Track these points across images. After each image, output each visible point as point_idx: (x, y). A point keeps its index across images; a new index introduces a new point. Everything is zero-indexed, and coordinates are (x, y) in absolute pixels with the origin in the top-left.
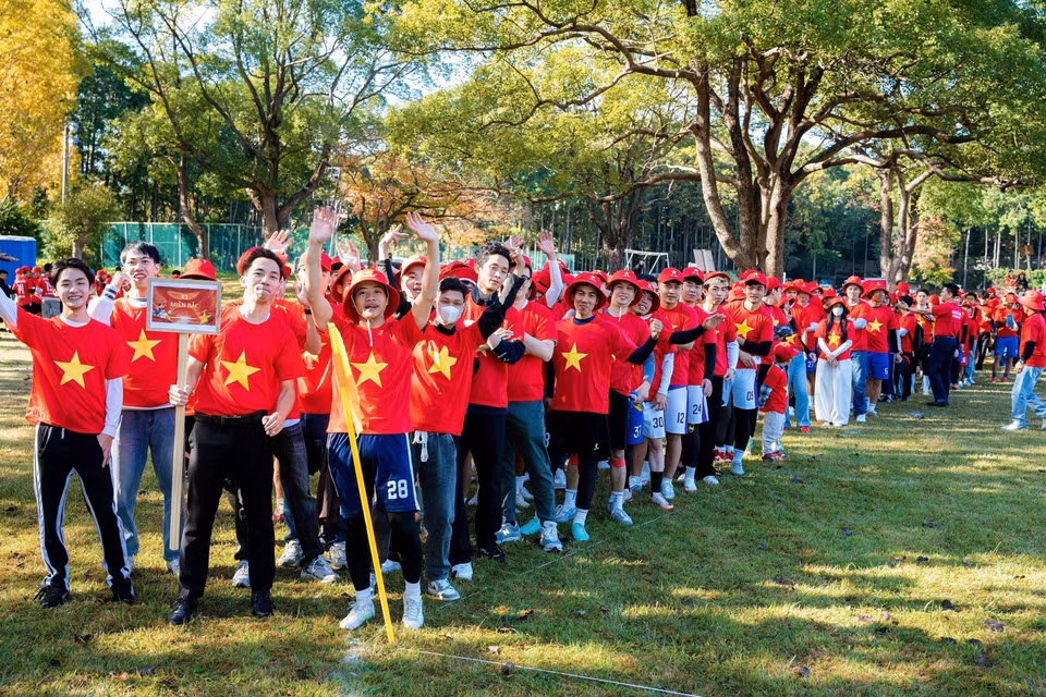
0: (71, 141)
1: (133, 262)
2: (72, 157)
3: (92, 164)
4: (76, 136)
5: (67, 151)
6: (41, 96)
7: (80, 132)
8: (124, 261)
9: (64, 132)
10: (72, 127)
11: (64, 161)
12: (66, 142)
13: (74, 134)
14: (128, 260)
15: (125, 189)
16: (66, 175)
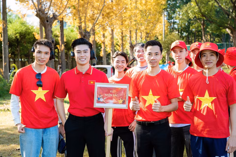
0: (165, 19)
1: (139, 51)
2: (166, 24)
3: (173, 26)
4: (167, 17)
5: (164, 22)
6: (154, 4)
7: (169, 15)
8: (135, 51)
9: (163, 16)
10: (166, 13)
11: (163, 26)
12: (164, 19)
13: (166, 16)
14: (137, 51)
15: (185, 34)
16: (164, 30)
